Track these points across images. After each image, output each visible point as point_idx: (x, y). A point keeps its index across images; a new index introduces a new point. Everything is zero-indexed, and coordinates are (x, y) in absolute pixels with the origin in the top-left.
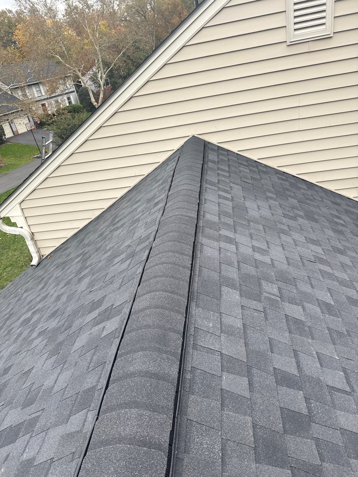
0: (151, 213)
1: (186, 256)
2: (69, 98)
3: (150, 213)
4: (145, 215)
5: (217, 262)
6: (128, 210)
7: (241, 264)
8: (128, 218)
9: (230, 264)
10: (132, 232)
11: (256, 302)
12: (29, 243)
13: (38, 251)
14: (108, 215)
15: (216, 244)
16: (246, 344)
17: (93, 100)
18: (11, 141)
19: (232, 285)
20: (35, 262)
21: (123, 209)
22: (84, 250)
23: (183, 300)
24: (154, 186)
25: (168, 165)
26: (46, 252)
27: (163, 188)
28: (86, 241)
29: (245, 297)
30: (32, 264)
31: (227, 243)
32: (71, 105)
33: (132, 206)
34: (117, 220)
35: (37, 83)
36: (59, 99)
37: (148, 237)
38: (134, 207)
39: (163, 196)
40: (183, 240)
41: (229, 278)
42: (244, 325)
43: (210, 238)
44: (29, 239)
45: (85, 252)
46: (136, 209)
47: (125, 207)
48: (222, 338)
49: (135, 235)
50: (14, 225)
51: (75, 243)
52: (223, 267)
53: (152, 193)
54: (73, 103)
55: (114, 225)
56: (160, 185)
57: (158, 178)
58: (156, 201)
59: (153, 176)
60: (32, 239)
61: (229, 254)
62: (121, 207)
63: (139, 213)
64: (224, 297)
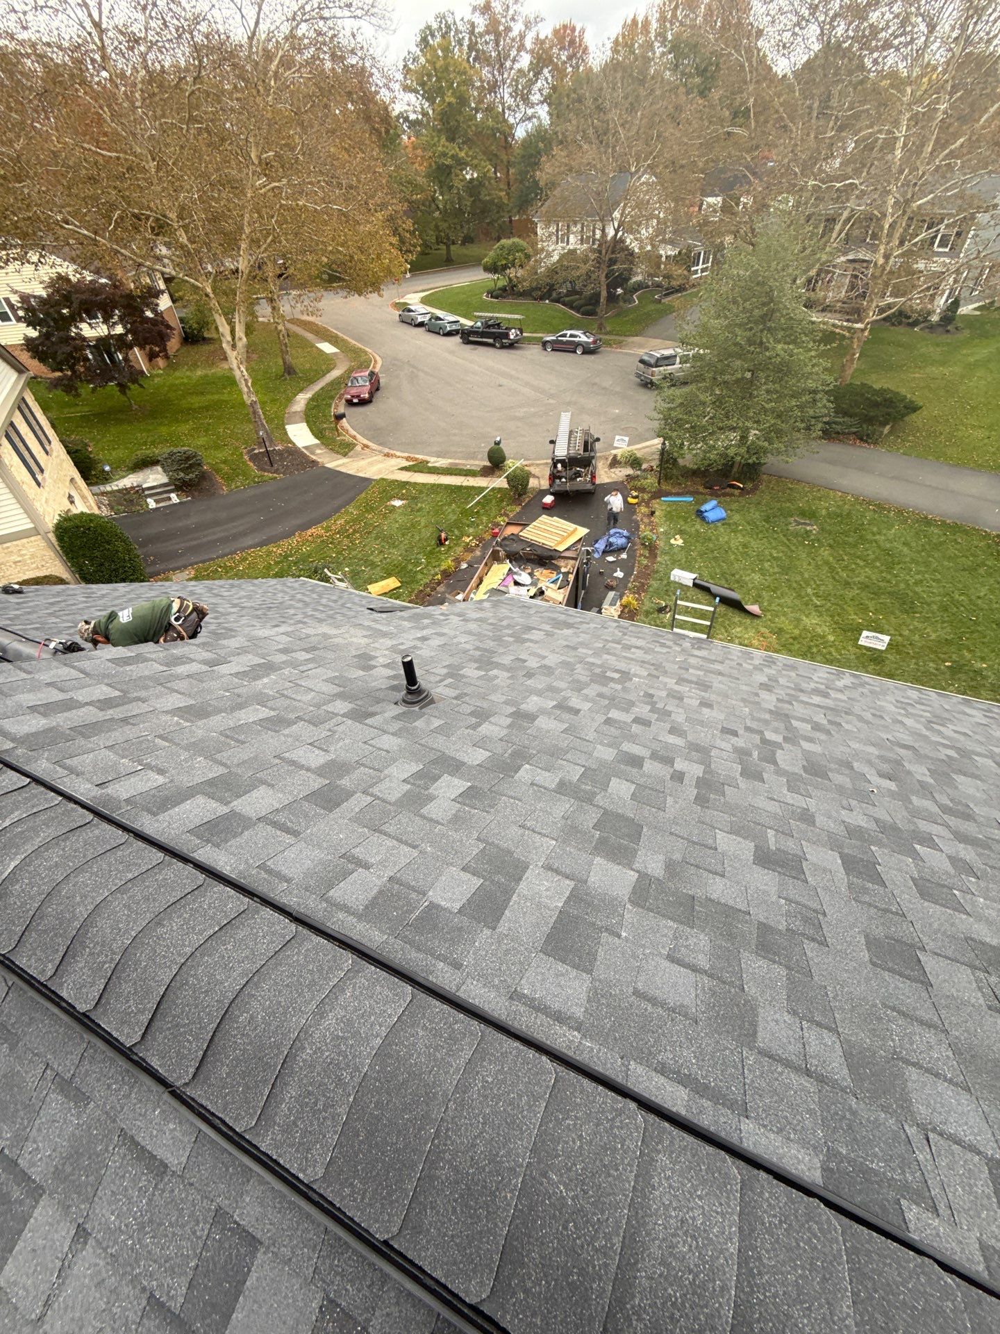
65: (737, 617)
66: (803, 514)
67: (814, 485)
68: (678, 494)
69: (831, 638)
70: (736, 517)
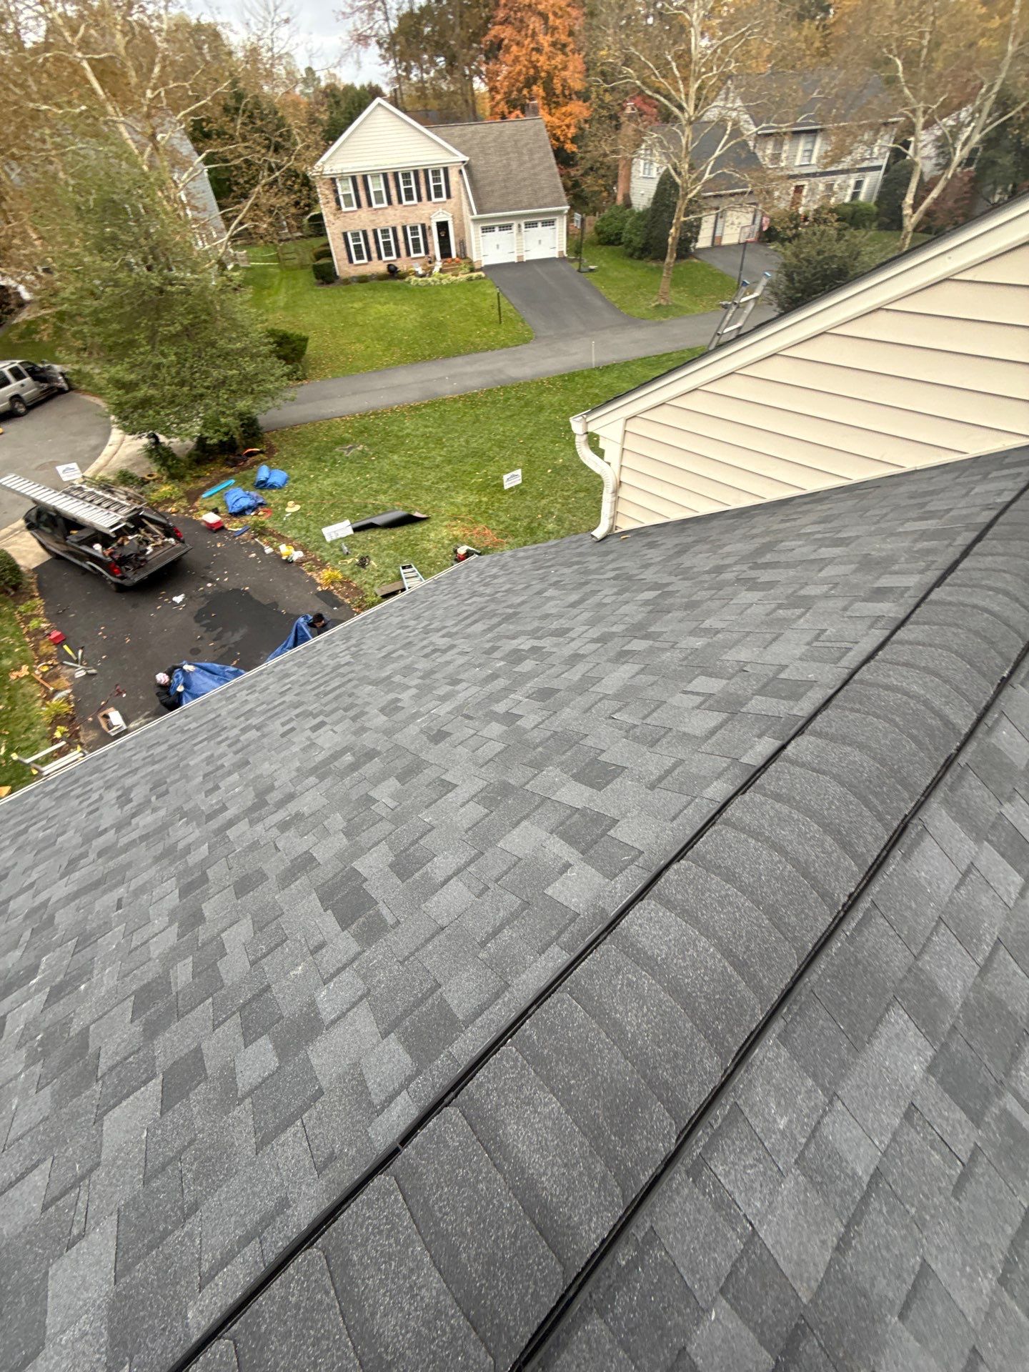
0: (848, 613)
1: (852, 858)
2: (859, 184)
3: (845, 609)
4: (831, 603)
5: (931, 911)
6: (805, 550)
7: (1002, 952)
8: (791, 573)
9: (966, 938)
10: (775, 628)
11: (964, 1117)
12: (607, 497)
13: (614, 518)
14: (761, 524)
15: (966, 847)
16: (843, 1245)
17: (909, 200)
18: (701, 256)
19: (926, 1020)
20: (599, 532)
21: (799, 536)
22: (673, 579)
23: (753, 1010)
24: (910, 526)
25: (985, 477)
26: (625, 525)
27: (928, 552)
28: (687, 561)
29: (941, 1082)
30: (593, 533)
31: (1003, 855)
32: (854, 202)
33: (822, 543)
34: (768, 557)
35: (814, 132)
36: (839, 179)
37: (795, 691)
38: (826, 552)
39: (914, 582)
40: (876, 794)
41: (933, 990)
42: (877, 1175)
43: (964, 816)
44: (611, 490)
45: (670, 588)
46: (823, 563)
47: (805, 534)
48: (787, 1186)
49: (775, 648)
50: (600, 453)
51: (670, 542)
52: (943, 939)
53: (890, 546)
54: (862, 197)
55: (756, 566)
56: (924, 535)
57: (936, 505)
58: (885, 582)
59: (925, 487)
60: (615, 492)
61: (985, 900)
62: (798, 523)
63: (824, 581)
64: (878, 1045)
65: (418, 528)
66: (337, 443)
67: (313, 423)
68: (210, 486)
69: (485, 499)
70: (295, 473)
